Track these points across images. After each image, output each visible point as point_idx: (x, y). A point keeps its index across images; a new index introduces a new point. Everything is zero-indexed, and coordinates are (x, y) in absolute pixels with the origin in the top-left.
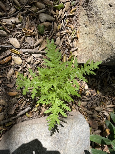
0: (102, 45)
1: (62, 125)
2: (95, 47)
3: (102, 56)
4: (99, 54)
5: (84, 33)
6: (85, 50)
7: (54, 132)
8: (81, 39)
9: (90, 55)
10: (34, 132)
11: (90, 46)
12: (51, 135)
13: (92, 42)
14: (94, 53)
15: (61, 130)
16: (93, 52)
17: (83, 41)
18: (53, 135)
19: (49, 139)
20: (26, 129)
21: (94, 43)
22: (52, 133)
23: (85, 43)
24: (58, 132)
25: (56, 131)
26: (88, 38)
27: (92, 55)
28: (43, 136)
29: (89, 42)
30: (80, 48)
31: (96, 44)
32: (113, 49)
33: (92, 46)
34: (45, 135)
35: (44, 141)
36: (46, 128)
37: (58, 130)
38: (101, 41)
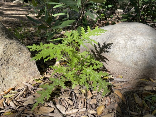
0: (9, 55)
1: (99, 45)
2: (15, 63)
3: (21, 51)
4: (20, 55)
5: (3, 85)
6: (23, 73)
7: (108, 44)
8: (12, 84)
9: (25, 65)
10: (123, 55)
11: (16, 69)
12: (112, 43)
13: (10, 69)
14: (21, 61)
15: (102, 42)
16: (21, 63)
17: (13, 81)
18: (110, 43)
19: (115, 42)
20: (129, 62)
21: (11, 65)
22: (110, 44)
23: (14, 77)
24: (105, 43)
25: (106, 44)
26: (7, 75)
27: (25, 62)
28: (118, 46)
29: (12, 72)
30: (23, 80)
31: (11, 63)
32: (9, 43)
33: (15, 67)
34: (116, 47)
35: (120, 43)
36: (112, 51)
37: (104, 44)
38: (6, 58)
